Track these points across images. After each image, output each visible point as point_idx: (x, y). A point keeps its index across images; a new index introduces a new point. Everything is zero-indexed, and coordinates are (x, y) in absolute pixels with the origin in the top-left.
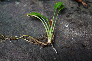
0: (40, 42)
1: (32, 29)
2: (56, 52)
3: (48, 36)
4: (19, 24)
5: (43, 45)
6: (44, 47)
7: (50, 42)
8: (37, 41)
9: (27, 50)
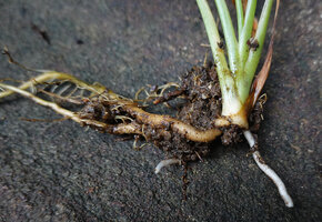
0: (157, 119)
1: (105, 41)
2: (283, 191)
3: (220, 68)
4: (24, 11)
5: (184, 139)
6: (188, 163)
7: (239, 120)
8: (139, 113)
9: (56, 180)
